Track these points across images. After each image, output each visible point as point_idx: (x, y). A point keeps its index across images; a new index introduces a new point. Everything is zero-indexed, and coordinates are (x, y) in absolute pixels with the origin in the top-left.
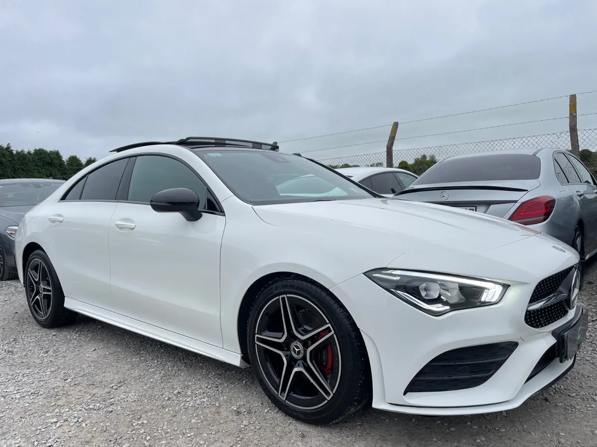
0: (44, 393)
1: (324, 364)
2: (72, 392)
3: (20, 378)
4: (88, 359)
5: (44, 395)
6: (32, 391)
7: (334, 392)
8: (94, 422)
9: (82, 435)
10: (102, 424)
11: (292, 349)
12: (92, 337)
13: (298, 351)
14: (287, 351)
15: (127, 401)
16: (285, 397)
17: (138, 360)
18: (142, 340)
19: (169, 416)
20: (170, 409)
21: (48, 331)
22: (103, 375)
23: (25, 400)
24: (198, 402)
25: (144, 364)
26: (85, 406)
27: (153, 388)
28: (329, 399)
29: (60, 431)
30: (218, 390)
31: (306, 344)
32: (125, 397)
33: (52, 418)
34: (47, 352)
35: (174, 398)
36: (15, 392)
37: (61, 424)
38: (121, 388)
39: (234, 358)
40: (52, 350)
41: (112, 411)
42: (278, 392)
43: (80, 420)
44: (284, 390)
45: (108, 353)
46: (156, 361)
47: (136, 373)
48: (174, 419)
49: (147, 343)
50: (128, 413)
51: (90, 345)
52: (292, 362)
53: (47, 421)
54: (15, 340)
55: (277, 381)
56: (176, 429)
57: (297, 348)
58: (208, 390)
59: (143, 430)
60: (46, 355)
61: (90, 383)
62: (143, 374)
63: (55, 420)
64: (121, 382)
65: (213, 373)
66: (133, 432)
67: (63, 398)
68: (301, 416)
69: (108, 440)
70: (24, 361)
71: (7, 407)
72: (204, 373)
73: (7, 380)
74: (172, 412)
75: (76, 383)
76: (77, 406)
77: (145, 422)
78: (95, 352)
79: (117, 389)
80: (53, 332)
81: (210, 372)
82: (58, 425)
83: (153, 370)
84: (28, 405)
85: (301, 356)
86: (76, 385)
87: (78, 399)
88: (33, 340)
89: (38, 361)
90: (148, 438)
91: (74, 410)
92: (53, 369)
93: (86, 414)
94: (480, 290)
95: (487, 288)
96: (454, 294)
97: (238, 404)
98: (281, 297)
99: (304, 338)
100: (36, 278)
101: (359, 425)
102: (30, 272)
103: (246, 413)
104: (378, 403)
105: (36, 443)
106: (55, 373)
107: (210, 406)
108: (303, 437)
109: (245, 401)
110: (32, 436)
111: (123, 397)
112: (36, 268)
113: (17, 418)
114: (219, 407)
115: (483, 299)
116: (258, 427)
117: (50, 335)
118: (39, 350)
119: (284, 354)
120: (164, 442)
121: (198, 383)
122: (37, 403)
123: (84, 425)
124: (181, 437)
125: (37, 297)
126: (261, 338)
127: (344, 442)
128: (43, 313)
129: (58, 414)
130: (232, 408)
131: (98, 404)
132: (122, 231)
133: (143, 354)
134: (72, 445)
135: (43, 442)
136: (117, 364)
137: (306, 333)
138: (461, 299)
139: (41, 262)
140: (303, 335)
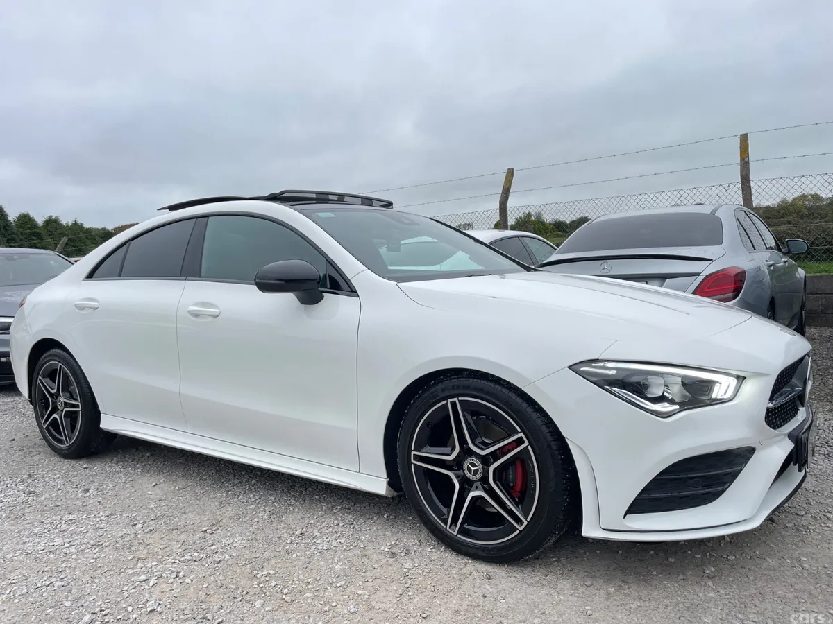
0: (110, 544)
1: (512, 485)
2: (151, 541)
3: (64, 526)
4: (151, 497)
5: (111, 547)
6: (92, 542)
7: (528, 520)
8: (200, 576)
9: (190, 593)
10: (212, 578)
11: (465, 467)
12: (144, 469)
13: (474, 471)
14: (459, 470)
15: (235, 547)
16: (457, 531)
17: (224, 495)
18: (217, 469)
19: (300, 563)
20: (298, 554)
21: (73, 463)
22: (185, 516)
23: (85, 554)
24: (334, 543)
25: (236, 500)
26: (178, 558)
27: (263, 529)
28: (521, 528)
29: (157, 591)
30: (353, 528)
31: (486, 461)
32: (230, 543)
33: (138, 575)
34: (88, 491)
35: (298, 541)
36: (67, 545)
37: (156, 582)
38: (218, 531)
39: (378, 485)
40: (92, 487)
41: (220, 562)
42: (446, 524)
43: (181, 575)
44: (454, 521)
45: (177, 488)
46: (251, 496)
47: (229, 511)
48: (310, 566)
49: (227, 473)
50: (244, 563)
51: (146, 478)
52: (466, 484)
53: (133, 579)
54: (30, 477)
55: (445, 510)
56: (318, 578)
57: (472, 467)
58: (340, 529)
59: (273, 582)
60: (88, 494)
61: (171, 527)
62: (241, 513)
63: (143, 577)
64: (213, 525)
65: (339, 507)
66: (261, 585)
67: (141, 548)
68: (481, 553)
69: (231, 598)
70: (60, 504)
71: (64, 565)
72: (325, 508)
73: (46, 531)
74: (303, 558)
75: (151, 528)
76: (167, 558)
77: (272, 572)
78: (156, 487)
79: (213, 533)
80: (81, 465)
81: (333, 507)
82: (151, 583)
83: (252, 506)
84: (94, 560)
85: (479, 476)
86: (151, 531)
87: (164, 548)
88: (58, 476)
89: (79, 503)
90: (285, 591)
91: (164, 562)
92: (107, 513)
93: (185, 567)
94: (709, 385)
95: (717, 382)
96: (676, 391)
97: (388, 544)
98: (449, 401)
99: (483, 453)
100: (52, 389)
101: (556, 561)
102: (42, 381)
103: (403, 554)
104: (590, 530)
105: (130, 609)
106: (113, 517)
107: (351, 547)
108: (490, 579)
109: (396, 539)
110: (119, 600)
111: (227, 542)
112: (52, 375)
113: (86, 579)
114: (364, 548)
115: (714, 396)
116: (427, 571)
117: (79, 469)
118: (73, 488)
119: (455, 475)
120: (308, 595)
121: (323, 520)
122: (106, 558)
123: (188, 581)
124: (329, 588)
125: (55, 415)
126: (419, 455)
127: (544, 583)
128: (64, 438)
129: (143, 569)
130: (382, 549)
131: (196, 554)
132: (198, 320)
133: (228, 487)
134: (182, 607)
135: (140, 606)
136: (198, 502)
137: (487, 445)
138: (684, 396)
139: (61, 366)
140: (482, 449)
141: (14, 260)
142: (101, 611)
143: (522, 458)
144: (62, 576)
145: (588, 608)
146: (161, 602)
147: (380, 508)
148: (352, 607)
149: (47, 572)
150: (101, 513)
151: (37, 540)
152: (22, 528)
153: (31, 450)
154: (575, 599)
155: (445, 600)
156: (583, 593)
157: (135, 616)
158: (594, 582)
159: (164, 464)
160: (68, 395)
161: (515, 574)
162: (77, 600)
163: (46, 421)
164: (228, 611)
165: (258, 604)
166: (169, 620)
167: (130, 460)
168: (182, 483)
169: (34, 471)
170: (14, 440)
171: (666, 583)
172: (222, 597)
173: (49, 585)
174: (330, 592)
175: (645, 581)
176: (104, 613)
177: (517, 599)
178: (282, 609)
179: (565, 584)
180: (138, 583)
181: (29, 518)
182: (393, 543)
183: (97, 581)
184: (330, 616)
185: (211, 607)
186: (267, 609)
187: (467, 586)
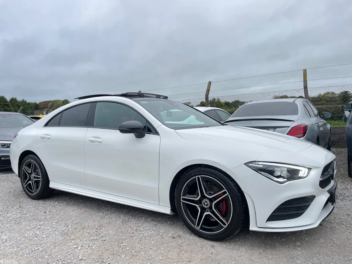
0: (59, 233)
1: (221, 210)
2: (76, 232)
3: (39, 227)
4: (72, 215)
5: (60, 235)
6: (52, 233)
7: (228, 223)
8: (98, 246)
9: (95, 252)
10: (103, 247)
11: (203, 203)
12: (67, 204)
13: (207, 204)
14: (200, 204)
15: (110, 235)
16: (199, 228)
17: (102, 214)
19: (137, 241)
20: (136, 237)
21: (37, 201)
22: (87, 223)
23: (49, 238)
24: (150, 233)
25: (107, 216)
26: (88, 239)
27: (120, 228)
28: (225, 227)
29: (82, 251)
30: (157, 227)
31: (211, 200)
33: (73, 245)
34: (46, 212)
35: (135, 232)
36: (42, 234)
37: (81, 248)
38: (102, 229)
39: (167, 210)
41: (105, 240)
42: (195, 226)
43: (90, 245)
44: (198, 224)
45: (82, 212)
46: (113, 215)
47: (106, 221)
48: (141, 242)
50: (115, 241)
51: (69, 208)
52: (203, 210)
53: (71, 247)
54: (20, 207)
55: (194, 220)
56: (145, 247)
57: (206, 203)
58: (151, 228)
59: (128, 248)
60: (46, 214)
61: (83, 227)
62: (110, 221)
63: (75, 246)
64: (100, 226)
65: (150, 219)
66: (123, 249)
67: (72, 235)
68: (209, 237)
69: (112, 254)
70: (35, 218)
71: (42, 242)
72: (144, 219)
73: (32, 228)
74: (138, 239)
75: (75, 227)
76: (84, 239)
77: (126, 244)
78: (74, 211)
79: (100, 229)
80: (41, 202)
81: (147, 219)
82: (79, 249)
83: (115, 219)
84: (54, 240)
85: (208, 206)
87: (82, 235)
88: (32, 207)
89: (43, 217)
90: (133, 252)
91: (83, 241)
92: (56, 221)
93: (92, 242)
94: (298, 171)
95: (301, 170)
96: (285, 173)
97: (171, 234)
98: (197, 177)
99: (210, 197)
100: (29, 171)
101: (238, 240)
102: (24, 167)
103: (178, 238)
104: (253, 228)
105: (72, 258)
106: (58, 223)
107: (157, 235)
108: (213, 247)
109: (174, 232)
110: (67, 255)
111: (107, 233)
112: (29, 165)
113: (52, 247)
114: (162, 235)
115: (299, 175)
116: (188, 244)
117: (40, 203)
118: (39, 212)
119: (199, 206)
120: (142, 253)
121: (144, 224)
122: (59, 239)
123: (93, 248)
124: (150, 250)
125: (30, 182)
126: (184, 198)
127: (234, 248)
128: (33, 191)
129: (75, 243)
130: (169, 235)
131: (95, 237)
132: (93, 144)
133: (103, 211)
134: (93, 258)
135: (76, 257)
136: (92, 217)
137: (212, 194)
138: (288, 176)
139: (33, 162)
140: (210, 196)
141: (6, 117)
142: (61, 259)
143: (226, 200)
144: (42, 246)
145: (253, 258)
146: (84, 256)
147: (166, 220)
148: (160, 257)
149: (36, 244)
150: (53, 222)
151: (29, 232)
152: (21, 227)
153: (18, 196)
154: (247, 255)
155: (197, 255)
156: (250, 252)
157: (75, 261)
158: (254, 248)
159: (75, 202)
160: (36, 173)
161: (223, 245)
162: (50, 255)
163: (26, 184)
164: (112, 259)
165: (123, 256)
166: (89, 263)
167: (61, 200)
168: (84, 210)
169: (22, 205)
170: (10, 192)
171: (282, 248)
172: (108, 254)
173: (37, 250)
174: (151, 252)
175: (274, 248)
176: (62, 260)
177: (225, 254)
178: (133, 258)
179: (243, 249)
180: (73, 249)
181: (24, 223)
182: (173, 233)
183: (57, 248)
184: (152, 261)
185: (105, 258)
186: (127, 258)
187: (204, 250)
